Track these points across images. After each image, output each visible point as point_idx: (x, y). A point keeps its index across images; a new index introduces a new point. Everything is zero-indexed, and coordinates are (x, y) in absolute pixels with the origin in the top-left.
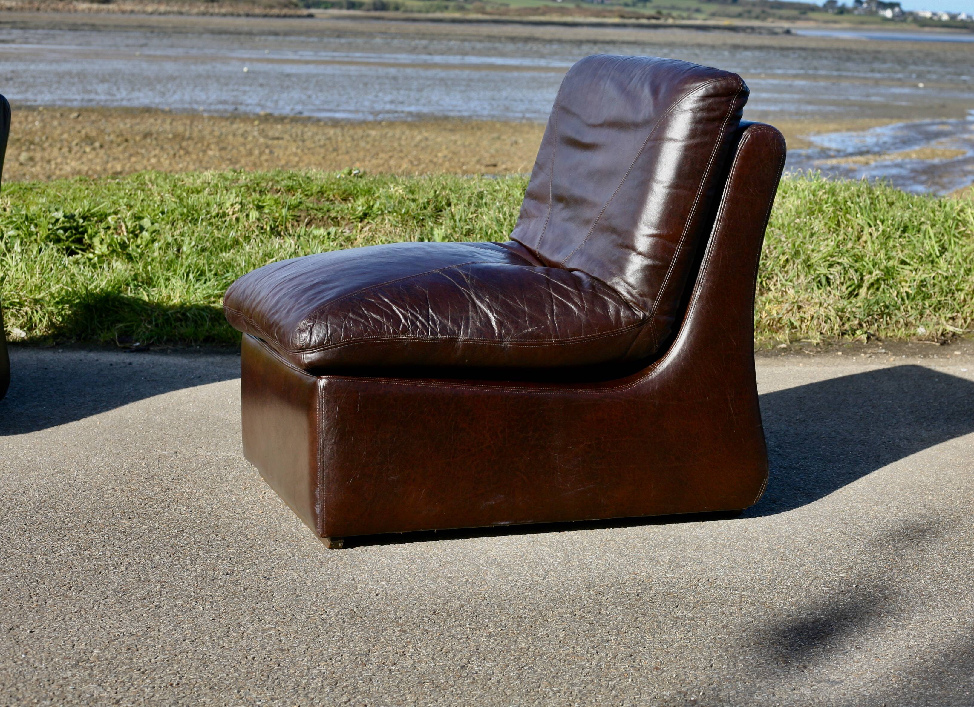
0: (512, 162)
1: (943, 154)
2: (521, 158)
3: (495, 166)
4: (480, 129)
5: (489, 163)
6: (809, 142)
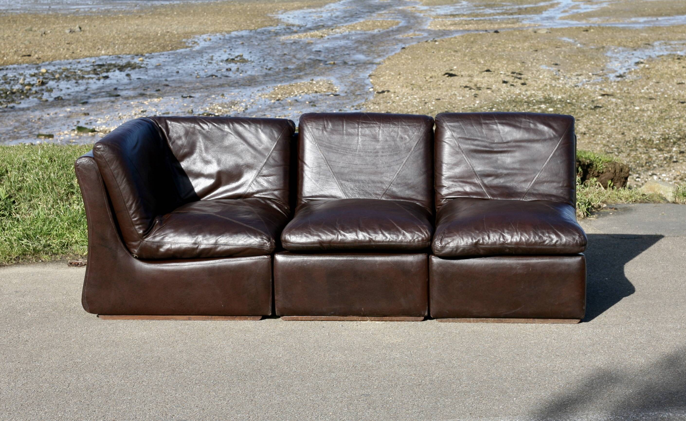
0: (43, 52)
1: (382, 26)
2: (49, 47)
3: (29, 56)
4: (15, 22)
5: (24, 54)
6: (278, 19)
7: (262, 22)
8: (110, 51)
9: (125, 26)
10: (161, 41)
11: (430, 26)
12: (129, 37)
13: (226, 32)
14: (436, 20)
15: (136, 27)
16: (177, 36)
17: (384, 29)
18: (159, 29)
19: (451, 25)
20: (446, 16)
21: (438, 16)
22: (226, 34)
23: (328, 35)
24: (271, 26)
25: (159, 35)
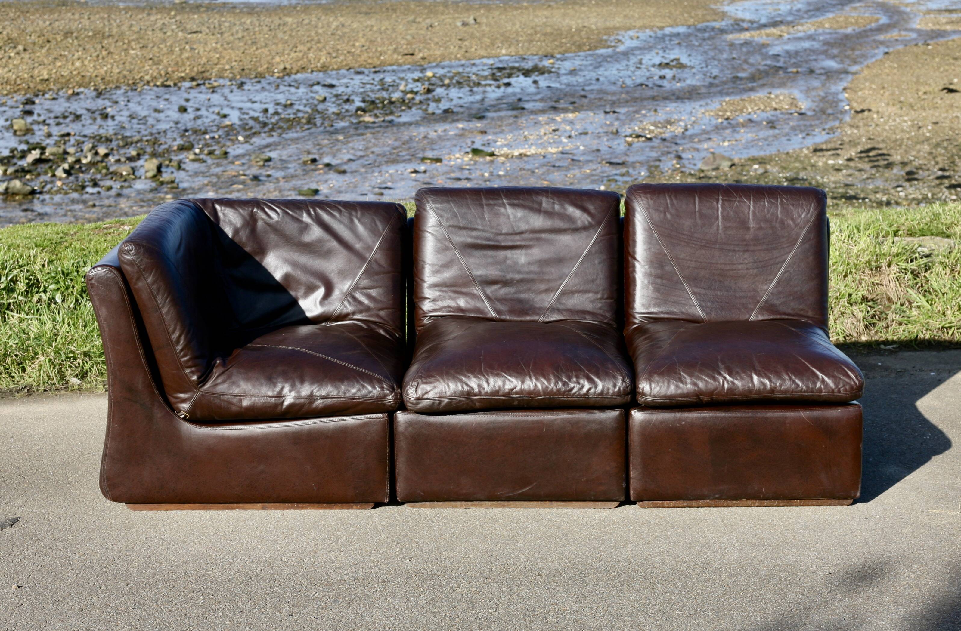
0: (429, 50)
1: (857, 23)
2: (437, 44)
3: (412, 54)
4: (394, 10)
5: (406, 52)
6: (723, 12)
7: (704, 15)
8: (512, 50)
9: (531, 18)
10: (576, 38)
11: (920, 24)
12: (536, 33)
13: (658, 27)
14: (927, 16)
15: (544, 20)
16: (596, 32)
17: (860, 27)
18: (573, 23)
19: (947, 23)
20: (940, 11)
21: (929, 11)
22: (657, 30)
23: (789, 33)
24: (715, 20)
25: (574, 30)
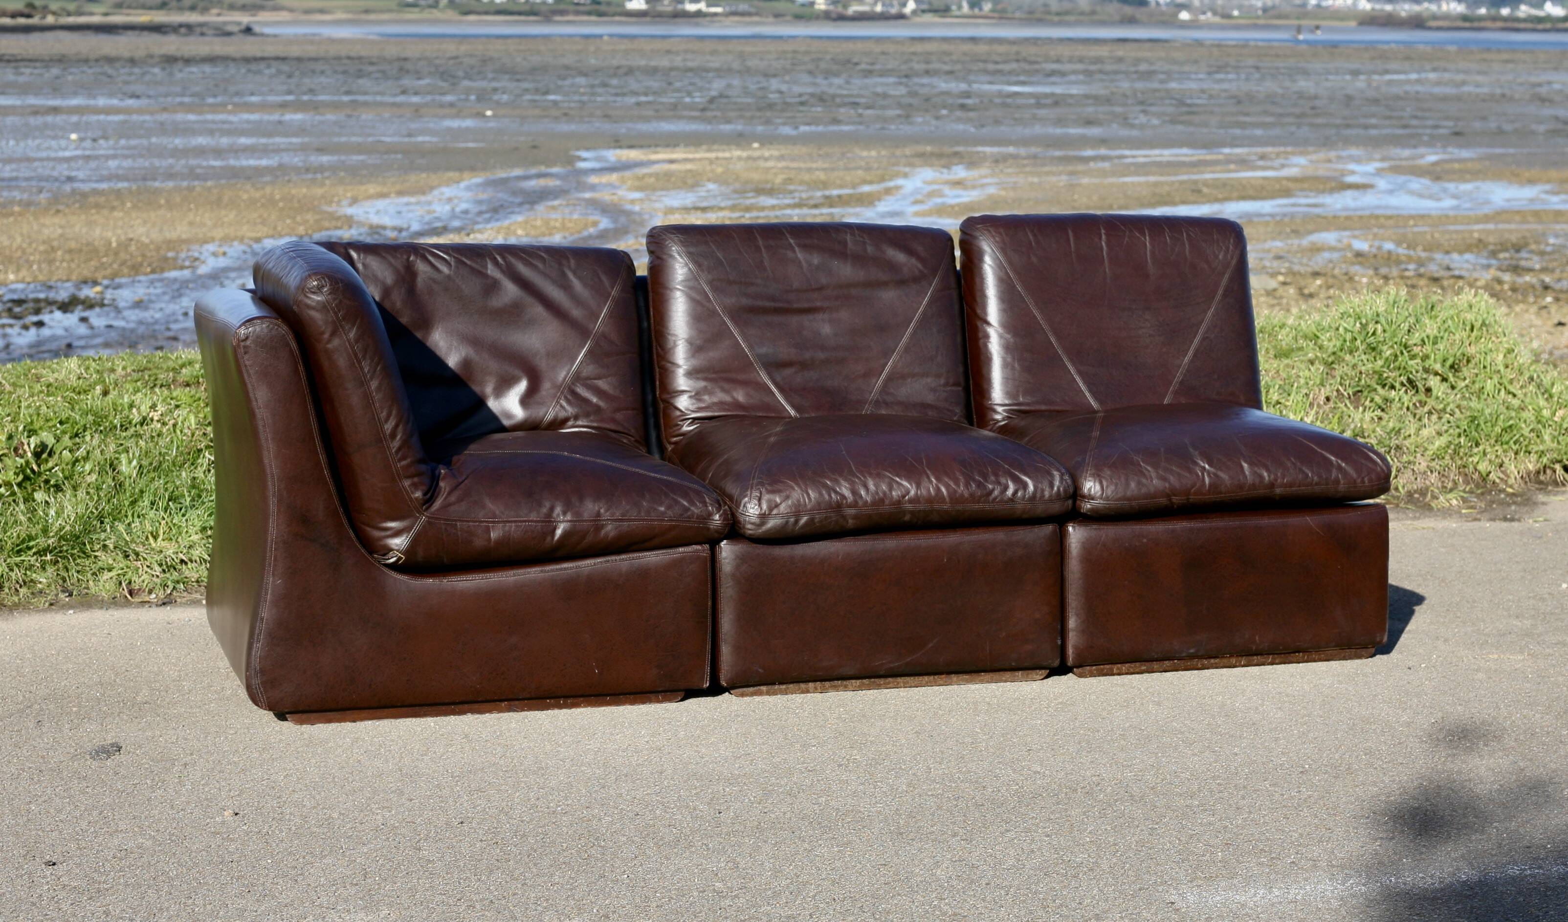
1: (565, 227)
7: (317, 221)
8: (25, 274)
9: (36, 227)
10: (123, 256)
12: (53, 249)
15: (60, 231)
16: (152, 247)
18: (110, 234)
22: (252, 243)
25: (114, 245)
